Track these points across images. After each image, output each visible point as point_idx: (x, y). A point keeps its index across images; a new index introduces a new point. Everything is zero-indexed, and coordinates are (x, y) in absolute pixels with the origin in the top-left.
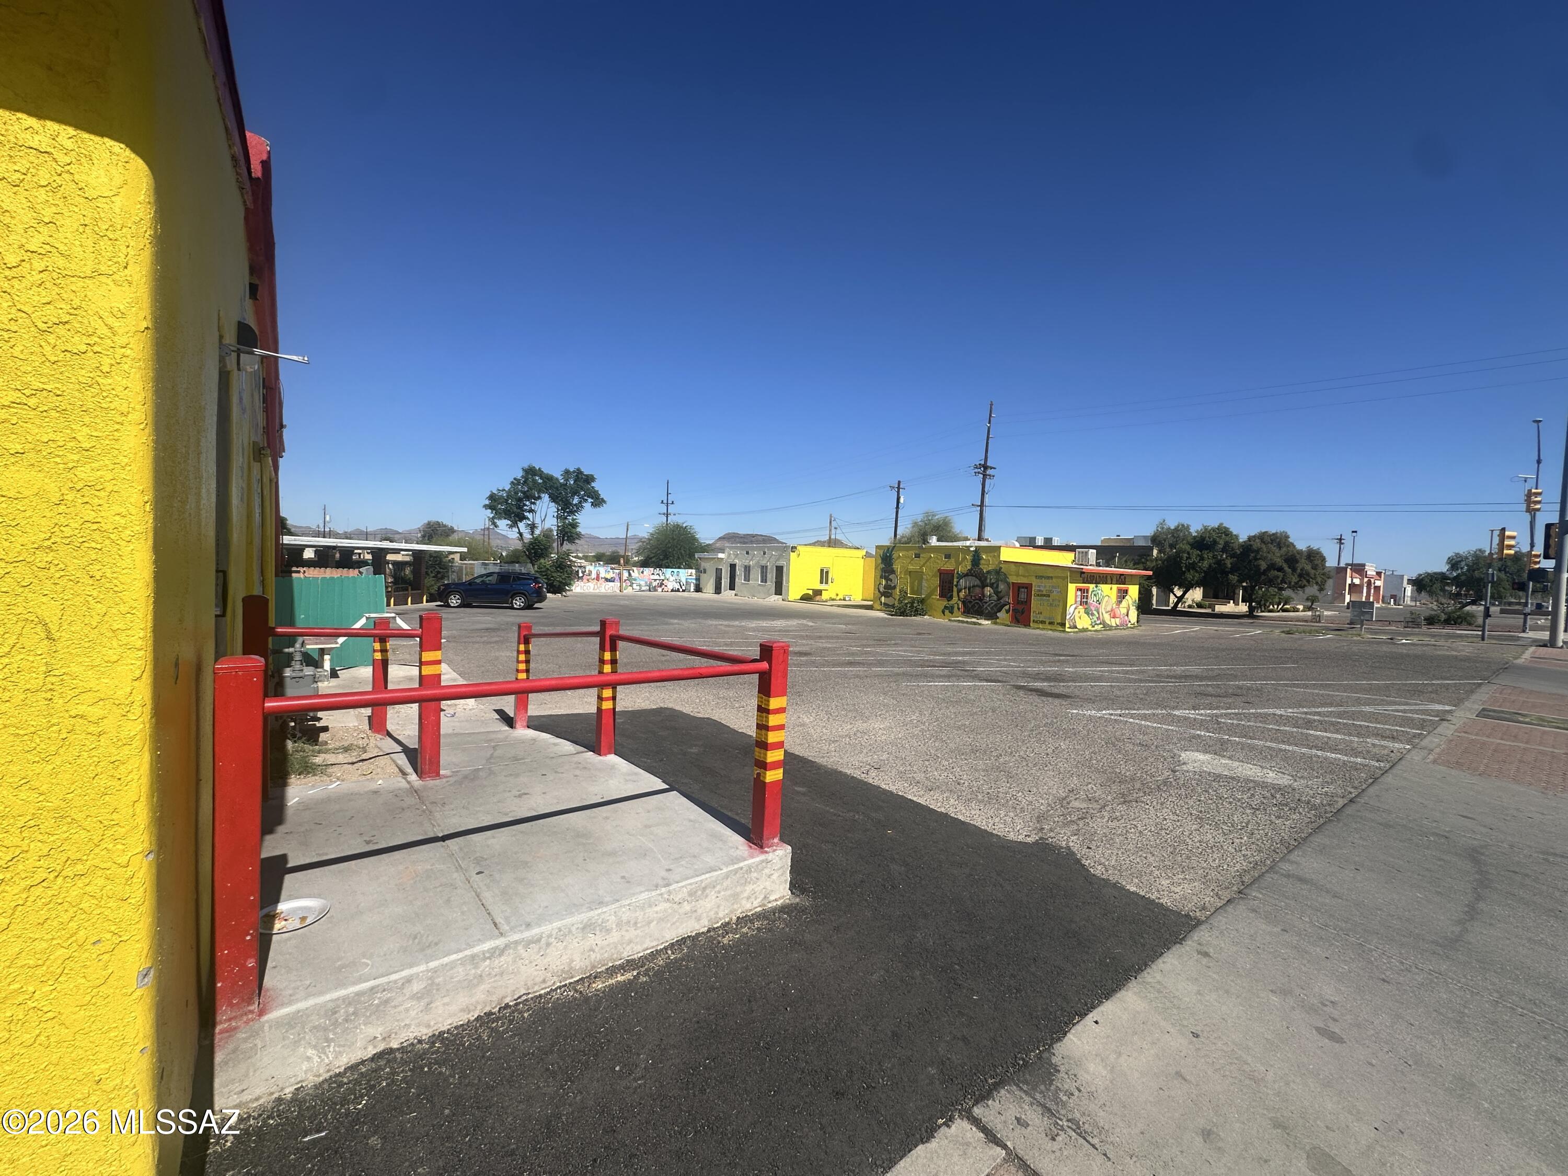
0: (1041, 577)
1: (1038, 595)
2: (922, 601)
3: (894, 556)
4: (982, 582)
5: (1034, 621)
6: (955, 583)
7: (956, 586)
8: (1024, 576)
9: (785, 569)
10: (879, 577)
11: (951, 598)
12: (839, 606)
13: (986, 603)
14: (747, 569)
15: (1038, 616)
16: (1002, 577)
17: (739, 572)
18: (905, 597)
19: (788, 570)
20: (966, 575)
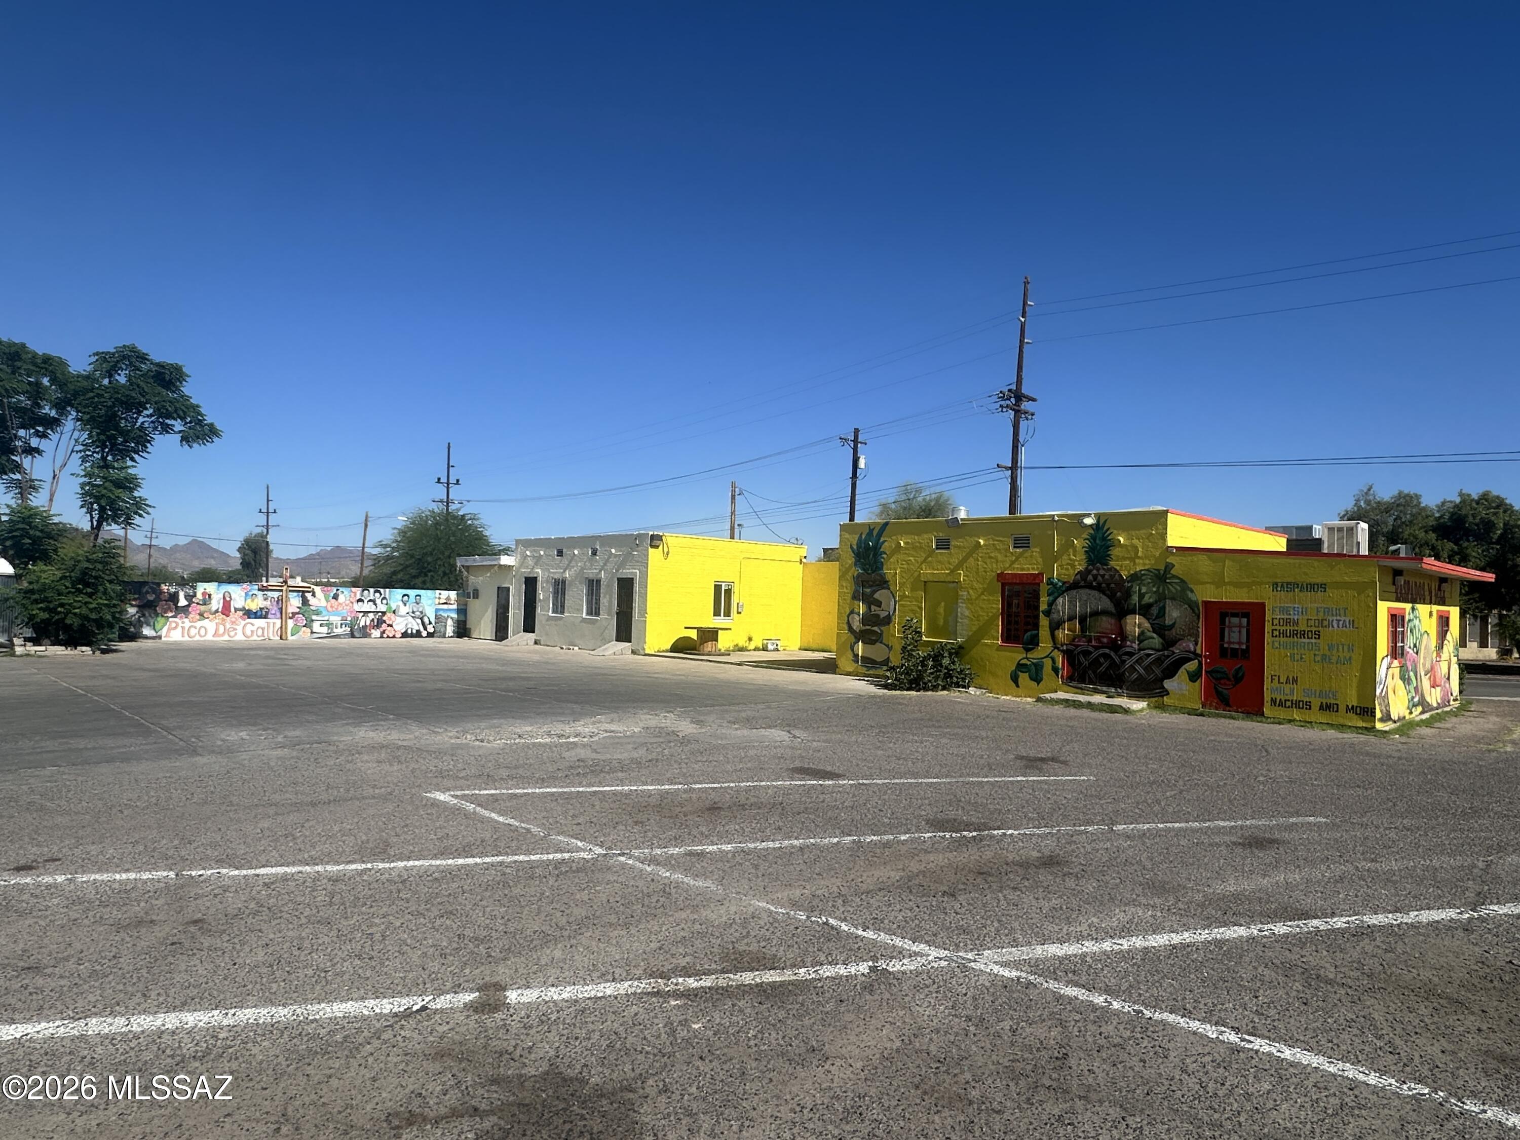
0: (1289, 586)
1: (1283, 634)
2: (958, 652)
3: (886, 547)
4: (1117, 604)
5: (1273, 702)
6: (1043, 607)
7: (1048, 613)
8: (1237, 585)
9: (637, 588)
10: (849, 597)
11: (1033, 643)
12: (757, 664)
13: (1131, 654)
14: (560, 588)
15: (1287, 688)
16: (1174, 589)
17: (543, 593)
18: (917, 643)
19: (644, 585)
20: (1074, 586)
